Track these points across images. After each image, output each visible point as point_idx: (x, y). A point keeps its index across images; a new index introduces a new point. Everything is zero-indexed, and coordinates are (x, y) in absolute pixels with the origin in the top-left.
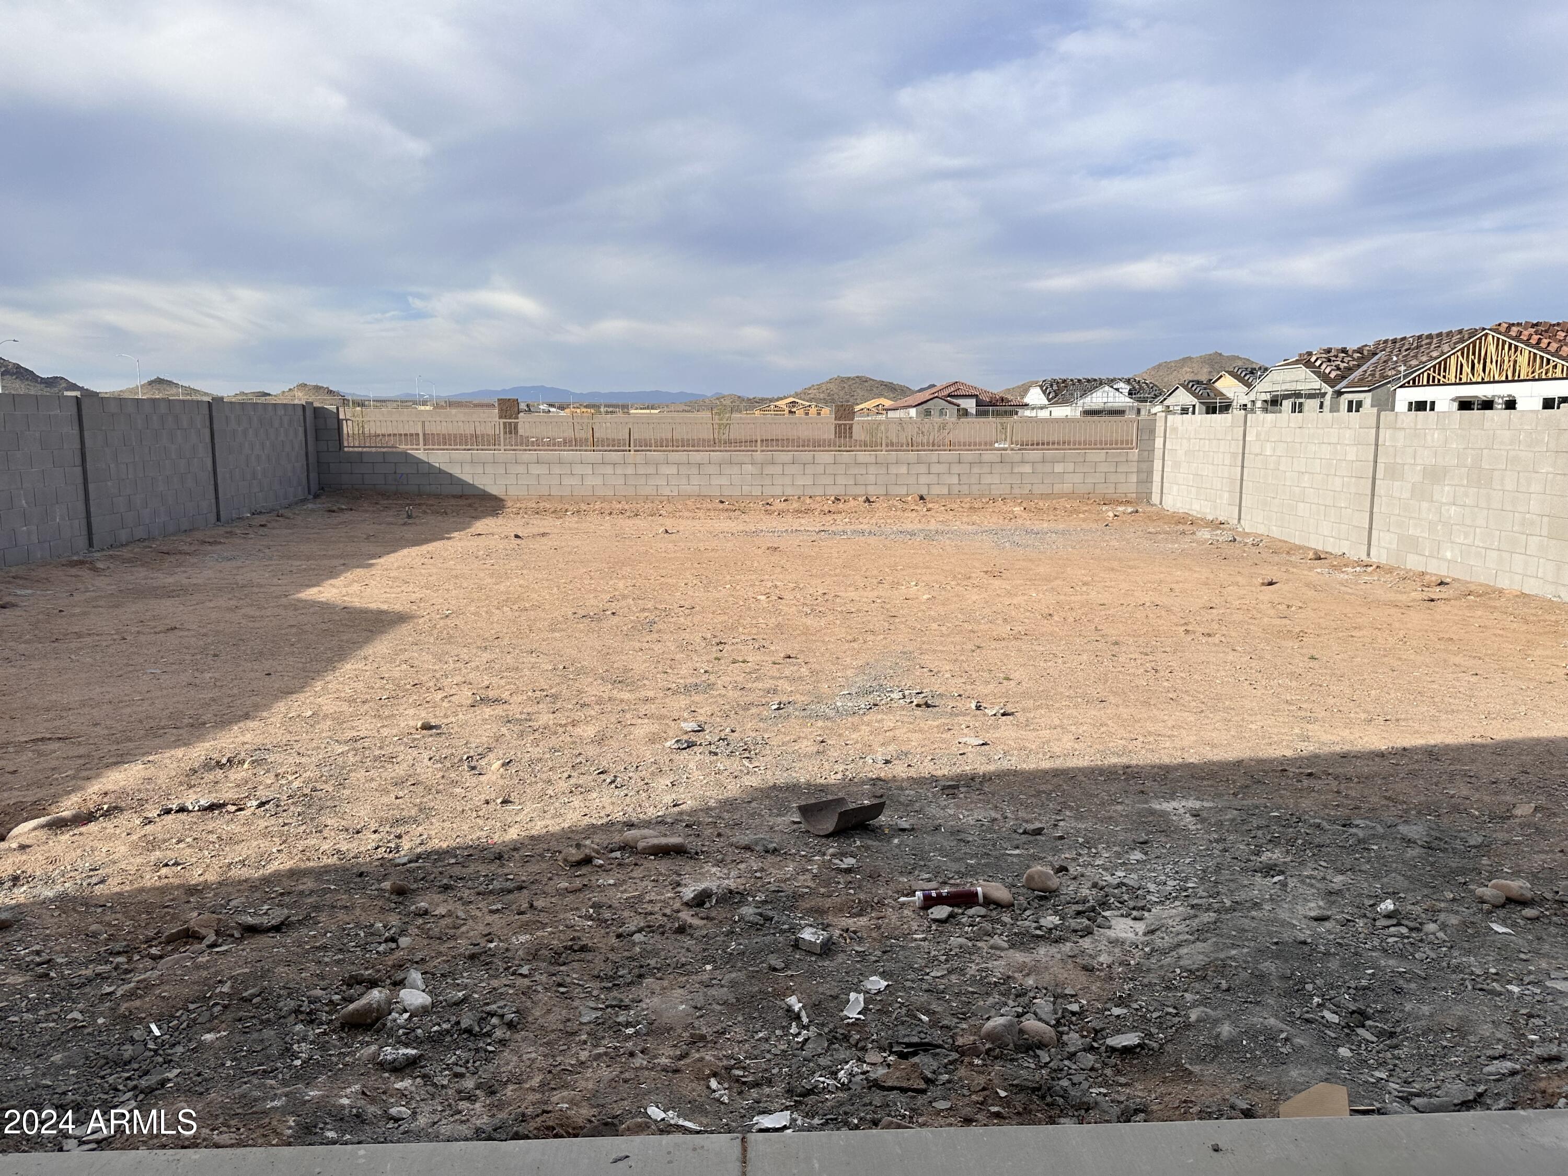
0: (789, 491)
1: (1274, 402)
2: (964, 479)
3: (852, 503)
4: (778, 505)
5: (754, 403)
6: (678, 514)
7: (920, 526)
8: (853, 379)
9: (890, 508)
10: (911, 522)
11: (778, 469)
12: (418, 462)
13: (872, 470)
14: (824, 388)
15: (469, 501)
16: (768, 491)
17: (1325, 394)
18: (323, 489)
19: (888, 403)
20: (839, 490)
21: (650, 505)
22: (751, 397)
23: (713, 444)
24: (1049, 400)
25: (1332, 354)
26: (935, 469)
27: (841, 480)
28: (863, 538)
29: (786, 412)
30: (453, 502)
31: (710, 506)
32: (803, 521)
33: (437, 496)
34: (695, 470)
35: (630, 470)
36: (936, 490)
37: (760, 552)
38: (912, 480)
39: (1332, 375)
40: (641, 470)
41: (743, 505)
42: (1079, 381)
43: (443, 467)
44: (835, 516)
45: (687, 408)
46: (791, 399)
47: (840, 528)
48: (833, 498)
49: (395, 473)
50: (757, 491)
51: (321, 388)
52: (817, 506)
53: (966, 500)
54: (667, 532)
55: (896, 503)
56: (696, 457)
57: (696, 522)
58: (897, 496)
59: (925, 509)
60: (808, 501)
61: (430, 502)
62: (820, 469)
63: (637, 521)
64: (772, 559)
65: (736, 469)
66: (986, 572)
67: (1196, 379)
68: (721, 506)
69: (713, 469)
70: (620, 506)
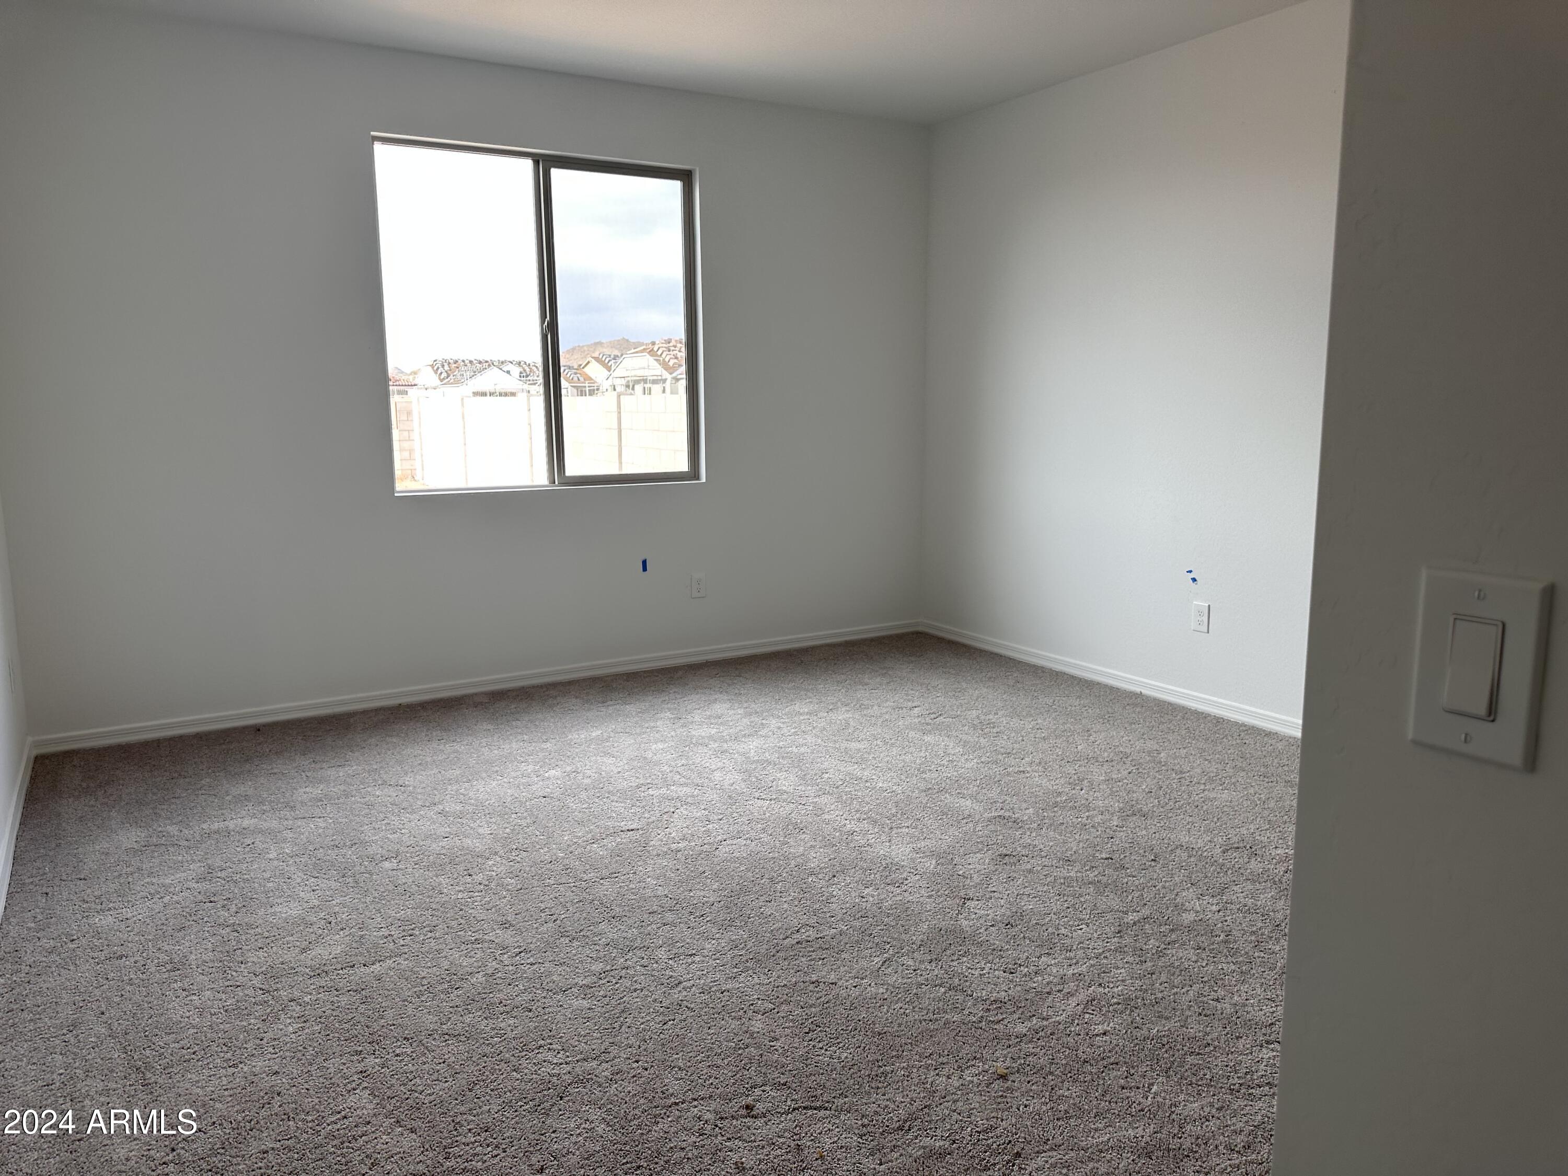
1: (630, 386)
17: (664, 381)
25: (671, 344)
39: (671, 363)
42: (471, 362)
67: (568, 364)
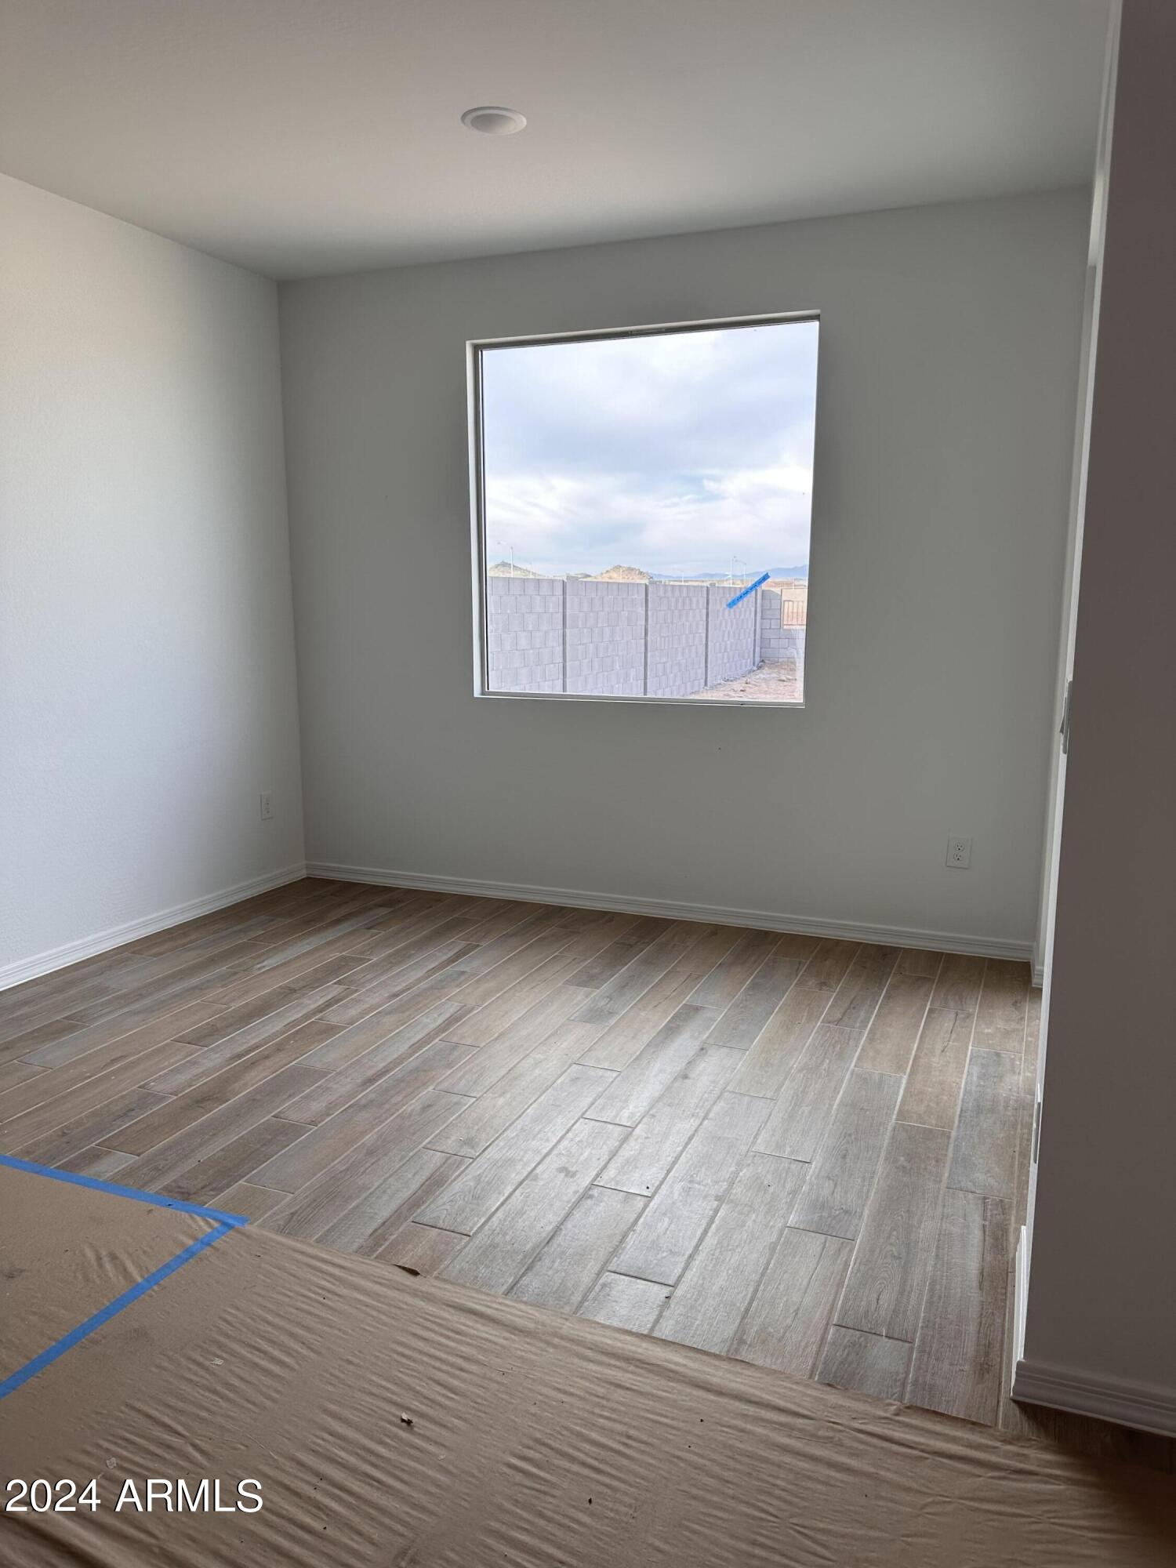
18: (763, 661)
51: (633, 569)
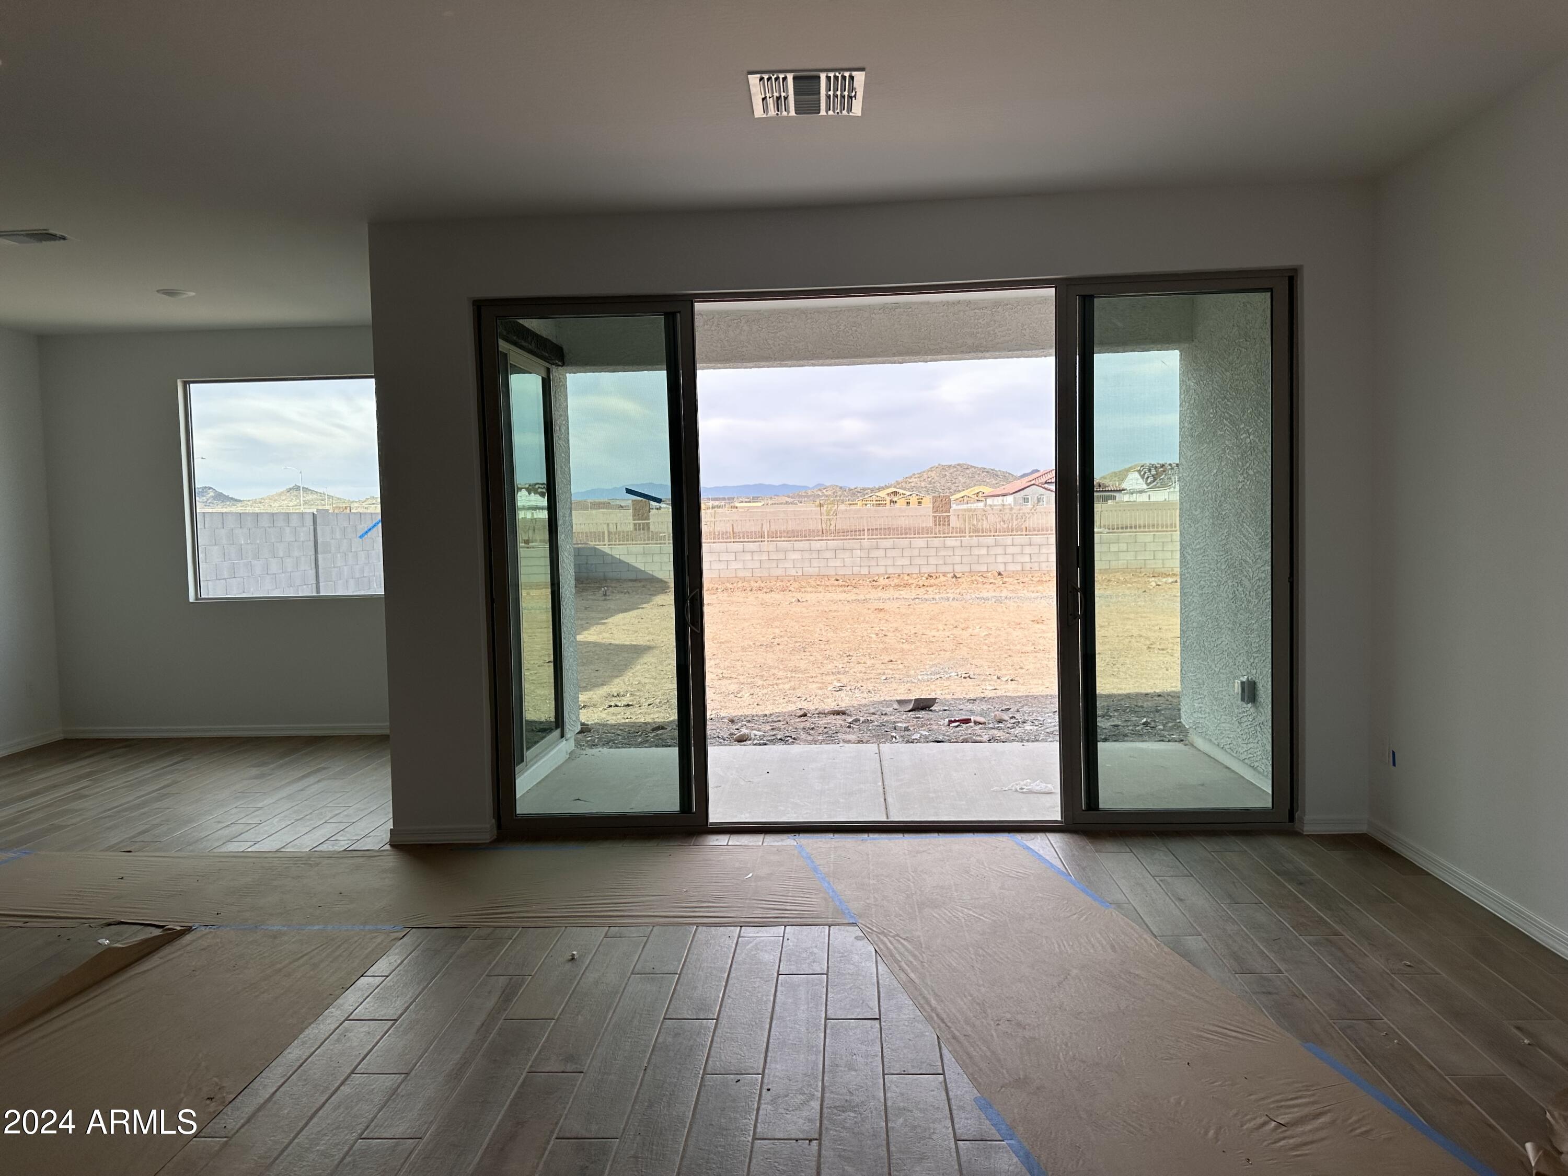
0: (891, 570)
2: (1035, 559)
3: (942, 579)
4: (882, 581)
5: (855, 493)
6: (803, 590)
7: (994, 594)
8: (954, 467)
9: (972, 582)
10: (987, 592)
11: (881, 553)
12: (604, 554)
13: (958, 552)
14: (925, 476)
15: (642, 584)
16: (874, 570)
19: (987, 490)
20: (931, 569)
21: (781, 583)
22: (853, 487)
23: (822, 534)
24: (1148, 484)
26: (1010, 550)
27: (932, 561)
28: (947, 603)
29: (888, 502)
30: (630, 584)
31: (828, 583)
32: (902, 592)
33: (618, 580)
34: (815, 555)
35: (764, 557)
36: (1011, 567)
37: (870, 612)
38: (992, 559)
40: (773, 556)
41: (854, 582)
43: (622, 558)
44: (928, 589)
45: (790, 500)
46: (893, 489)
47: (931, 596)
48: (926, 575)
49: (587, 564)
50: (865, 571)
52: (914, 581)
53: (1036, 575)
54: (799, 601)
55: (978, 578)
56: (817, 545)
57: (818, 595)
58: (979, 572)
59: (1001, 582)
60: (906, 578)
61: (613, 585)
62: (916, 552)
63: (772, 594)
64: (879, 616)
65: (847, 554)
66: (1033, 621)
68: (836, 583)
69: (828, 554)
70: (757, 585)
